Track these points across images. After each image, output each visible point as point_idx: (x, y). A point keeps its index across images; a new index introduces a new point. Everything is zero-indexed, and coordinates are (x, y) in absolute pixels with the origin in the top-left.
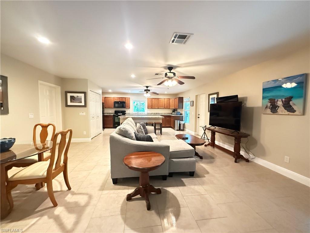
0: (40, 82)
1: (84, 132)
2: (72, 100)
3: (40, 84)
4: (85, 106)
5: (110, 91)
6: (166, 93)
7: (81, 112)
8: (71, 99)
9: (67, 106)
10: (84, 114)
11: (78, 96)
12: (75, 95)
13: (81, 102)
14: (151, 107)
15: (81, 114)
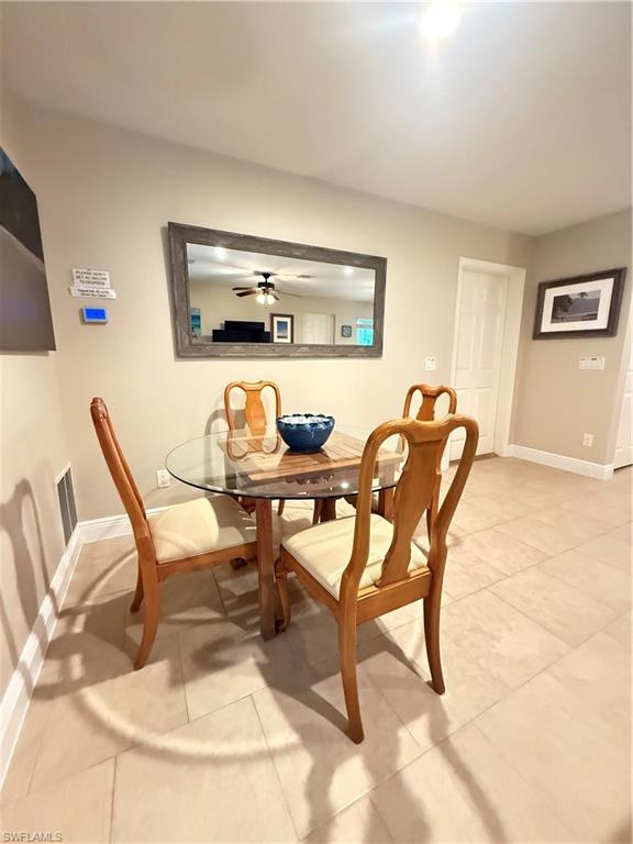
0: (464, 261)
1: (586, 435)
2: (559, 311)
3: (465, 269)
4: (610, 330)
7: (589, 357)
8: (554, 310)
9: (538, 335)
10: (601, 364)
11: (583, 294)
12: (572, 290)
13: (597, 315)
15: (586, 364)
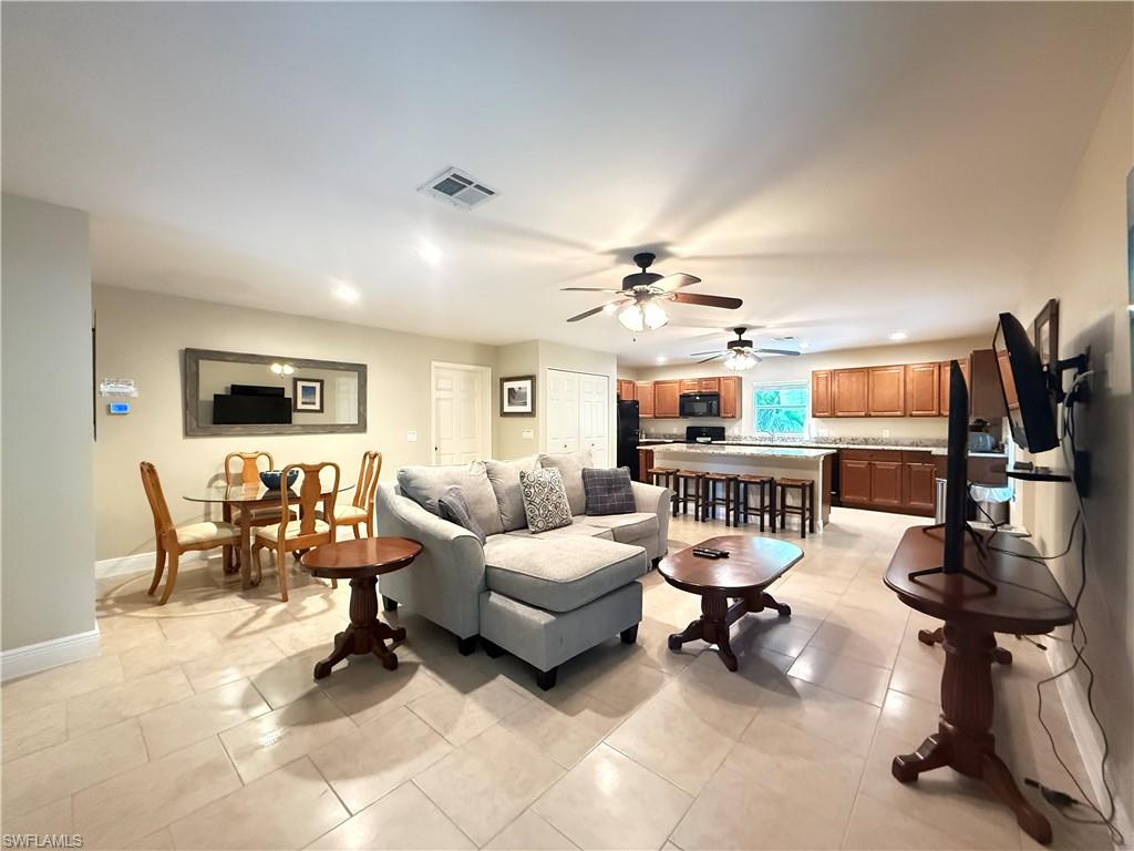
0: (434, 364)
3: (438, 367)
4: (532, 414)
5: (661, 360)
6: (899, 336)
7: (526, 430)
8: (509, 398)
9: (504, 414)
10: (530, 435)
11: (520, 389)
12: (516, 386)
13: (525, 404)
14: (827, 408)
15: (525, 435)
